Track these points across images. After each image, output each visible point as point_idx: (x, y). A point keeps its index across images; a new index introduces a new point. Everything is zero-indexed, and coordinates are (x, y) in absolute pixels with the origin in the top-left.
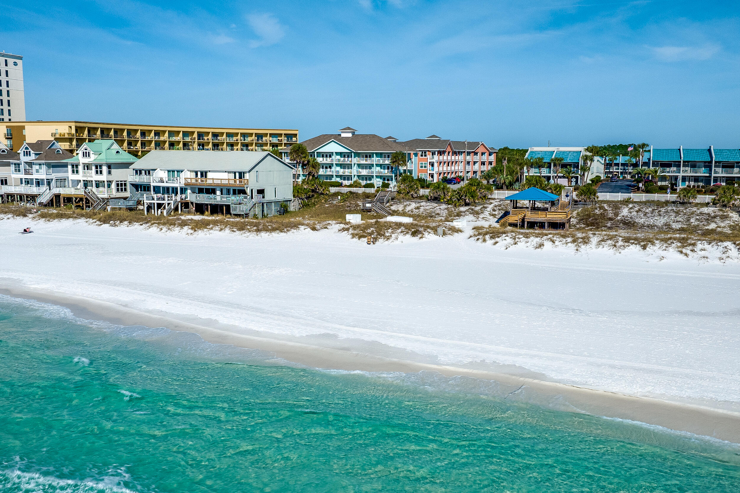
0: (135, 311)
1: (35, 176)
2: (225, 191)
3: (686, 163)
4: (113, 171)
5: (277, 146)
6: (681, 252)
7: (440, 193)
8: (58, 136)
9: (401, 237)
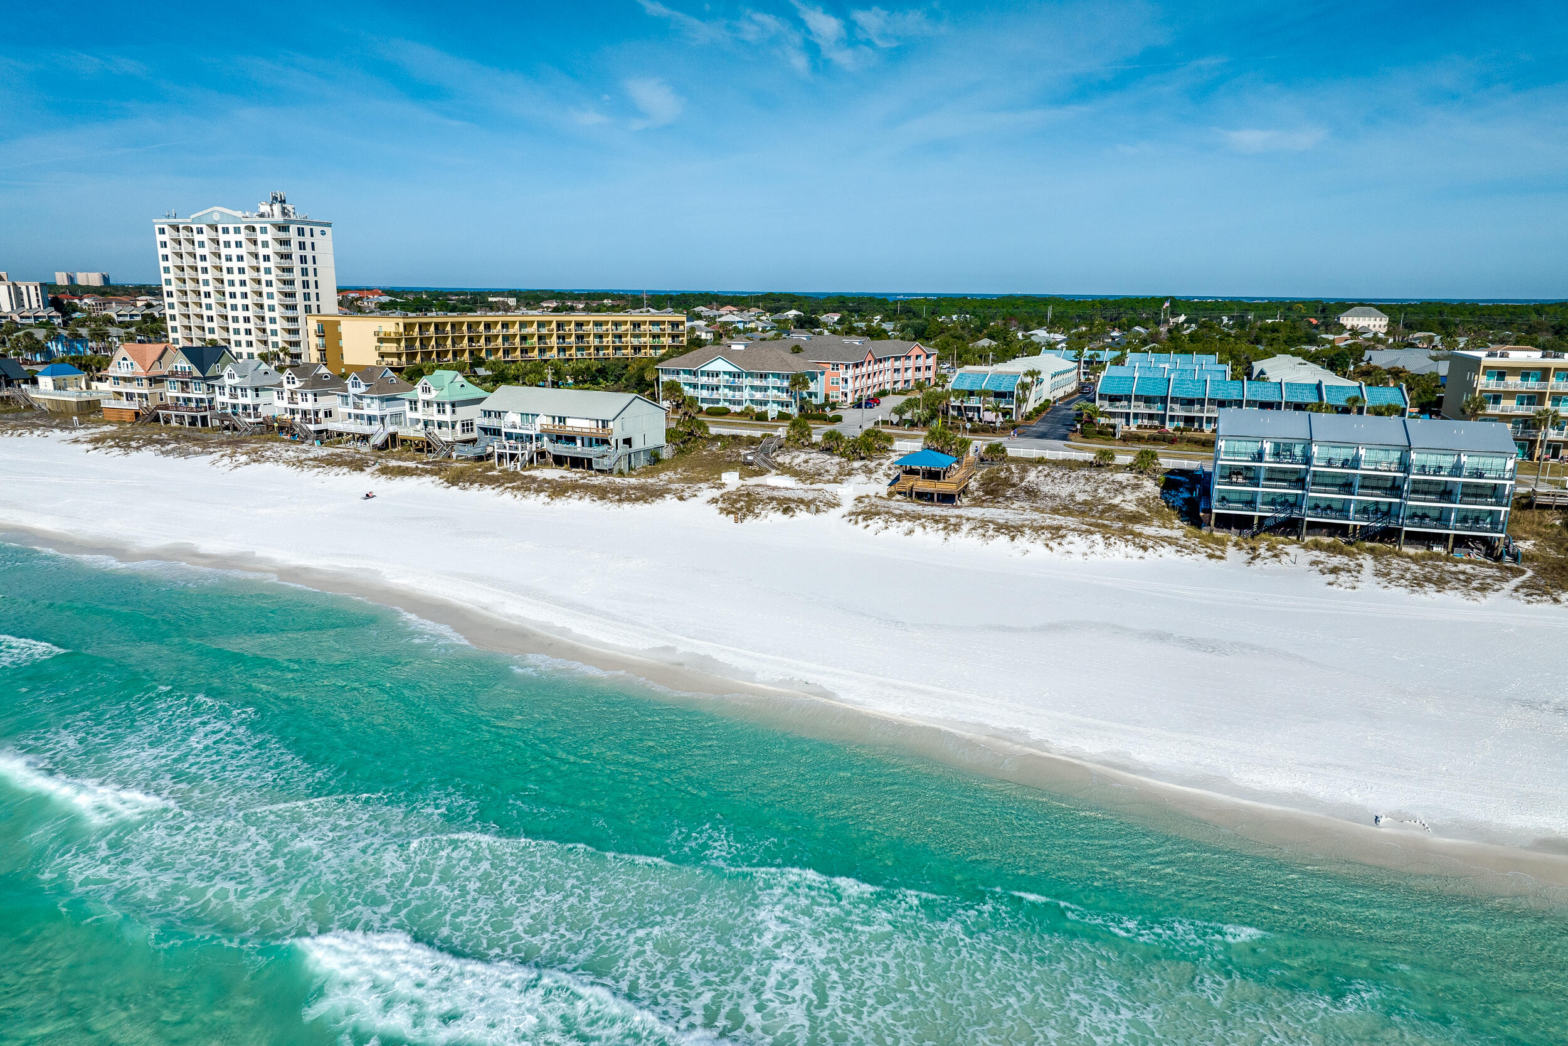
0: (496, 616)
1: (366, 412)
2: (586, 442)
3: (1138, 398)
4: (457, 409)
5: (659, 336)
6: (1047, 545)
7: (834, 444)
8: (382, 335)
9: (771, 515)
